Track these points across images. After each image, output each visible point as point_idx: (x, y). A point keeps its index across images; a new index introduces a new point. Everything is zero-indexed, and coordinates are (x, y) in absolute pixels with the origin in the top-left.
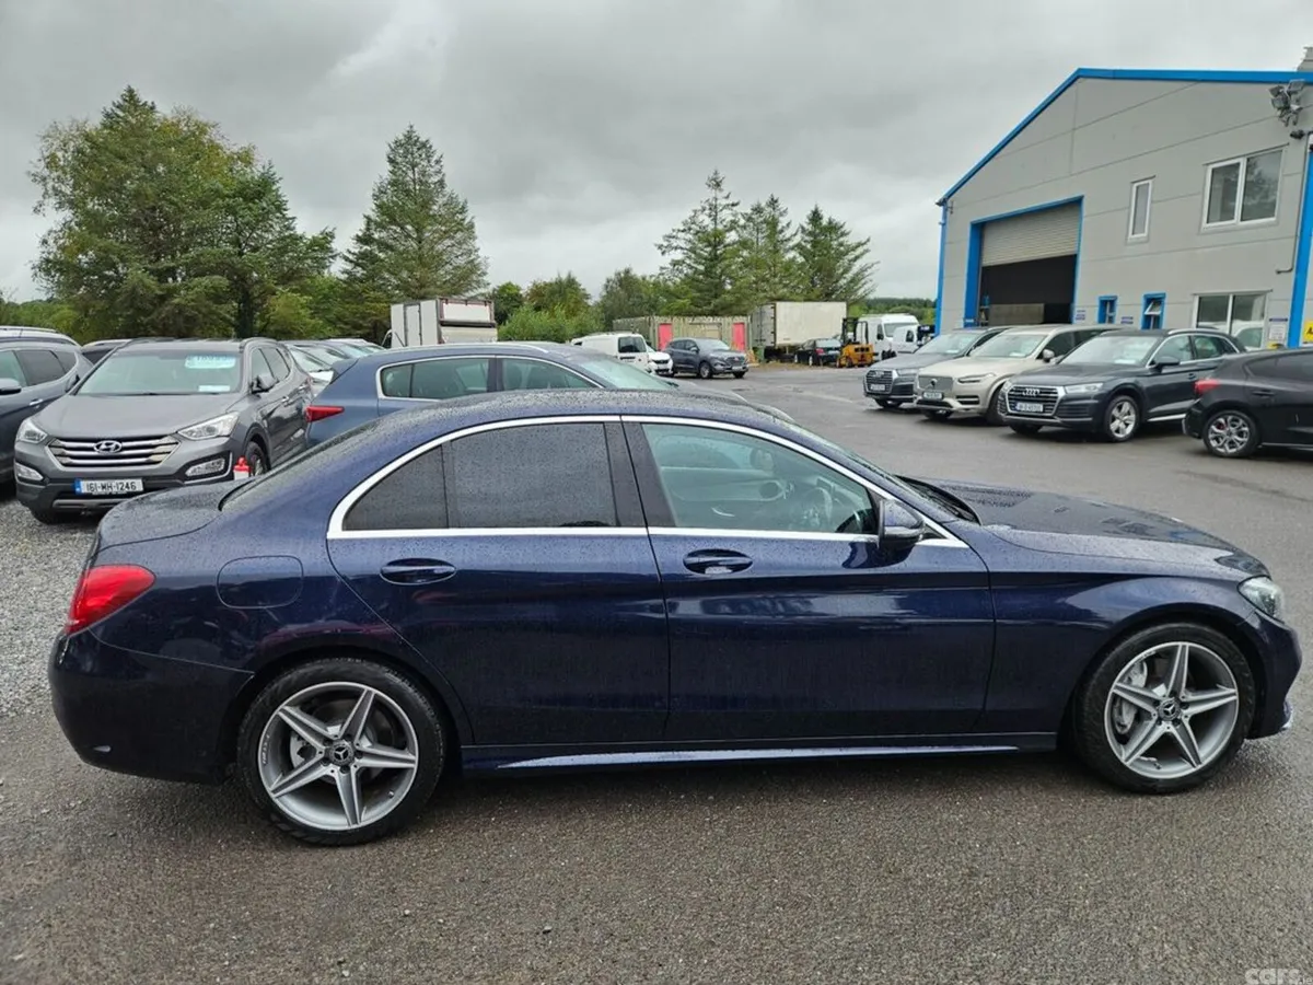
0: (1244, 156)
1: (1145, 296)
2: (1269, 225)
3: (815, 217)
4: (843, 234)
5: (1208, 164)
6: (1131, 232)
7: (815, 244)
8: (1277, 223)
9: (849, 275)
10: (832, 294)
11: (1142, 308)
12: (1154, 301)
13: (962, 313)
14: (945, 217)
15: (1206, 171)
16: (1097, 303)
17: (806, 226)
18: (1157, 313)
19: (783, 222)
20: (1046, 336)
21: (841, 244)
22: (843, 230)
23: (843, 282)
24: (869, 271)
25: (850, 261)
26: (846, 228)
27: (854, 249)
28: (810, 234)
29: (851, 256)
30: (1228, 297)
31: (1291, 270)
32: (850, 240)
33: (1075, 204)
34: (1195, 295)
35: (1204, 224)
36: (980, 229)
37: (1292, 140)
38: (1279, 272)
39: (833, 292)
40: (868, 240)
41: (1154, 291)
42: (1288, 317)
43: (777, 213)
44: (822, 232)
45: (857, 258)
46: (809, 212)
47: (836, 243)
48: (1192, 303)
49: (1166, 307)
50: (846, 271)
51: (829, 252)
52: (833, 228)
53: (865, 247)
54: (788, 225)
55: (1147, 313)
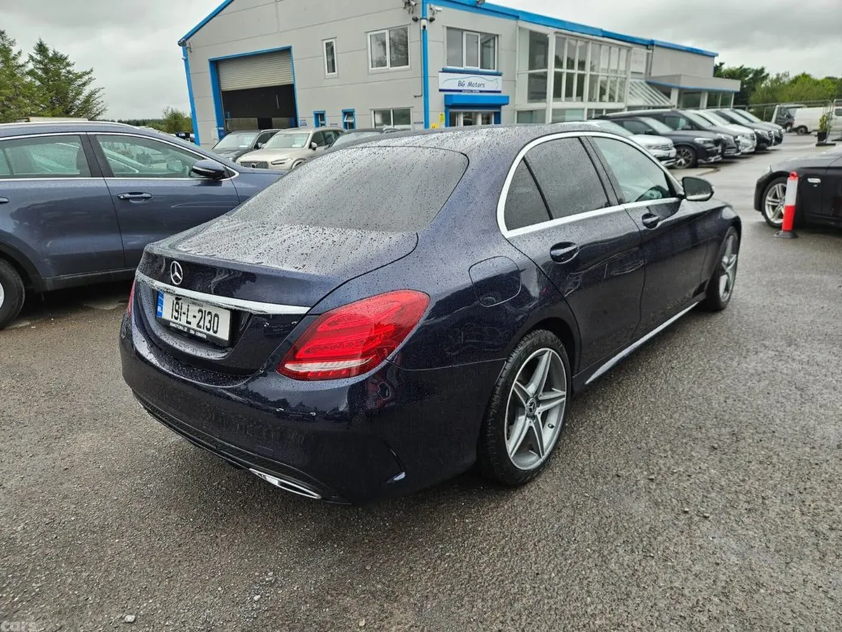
0: (387, 29)
1: (343, 111)
2: (405, 70)
3: (42, 49)
4: (68, 65)
5: (368, 32)
6: (327, 72)
7: (46, 71)
8: (411, 69)
9: (82, 97)
10: (71, 112)
11: (342, 118)
12: (349, 114)
13: (215, 123)
14: (185, 54)
15: (366, 36)
16: (313, 115)
17: (34, 55)
18: (351, 121)
19: (15, 50)
20: (309, 134)
21: (69, 72)
22: (67, 61)
23: (77, 102)
24: (97, 95)
25: (79, 86)
26: (70, 60)
27: (81, 77)
28: (40, 62)
29: (79, 82)
30: (390, 111)
31: (421, 96)
32: (76, 69)
33: (287, 51)
34: (371, 110)
35: (370, 68)
36: (216, 64)
37: (413, 22)
38: (415, 97)
39: (72, 109)
40: (92, 71)
41: (348, 108)
42: (423, 121)
43: (6, 43)
44: (50, 62)
45: (84, 84)
46: (35, 45)
47: (64, 71)
48: (370, 114)
49: (356, 117)
50: (79, 93)
51: (59, 78)
52: (59, 59)
53: (90, 76)
54: (20, 53)
55: (345, 121)
